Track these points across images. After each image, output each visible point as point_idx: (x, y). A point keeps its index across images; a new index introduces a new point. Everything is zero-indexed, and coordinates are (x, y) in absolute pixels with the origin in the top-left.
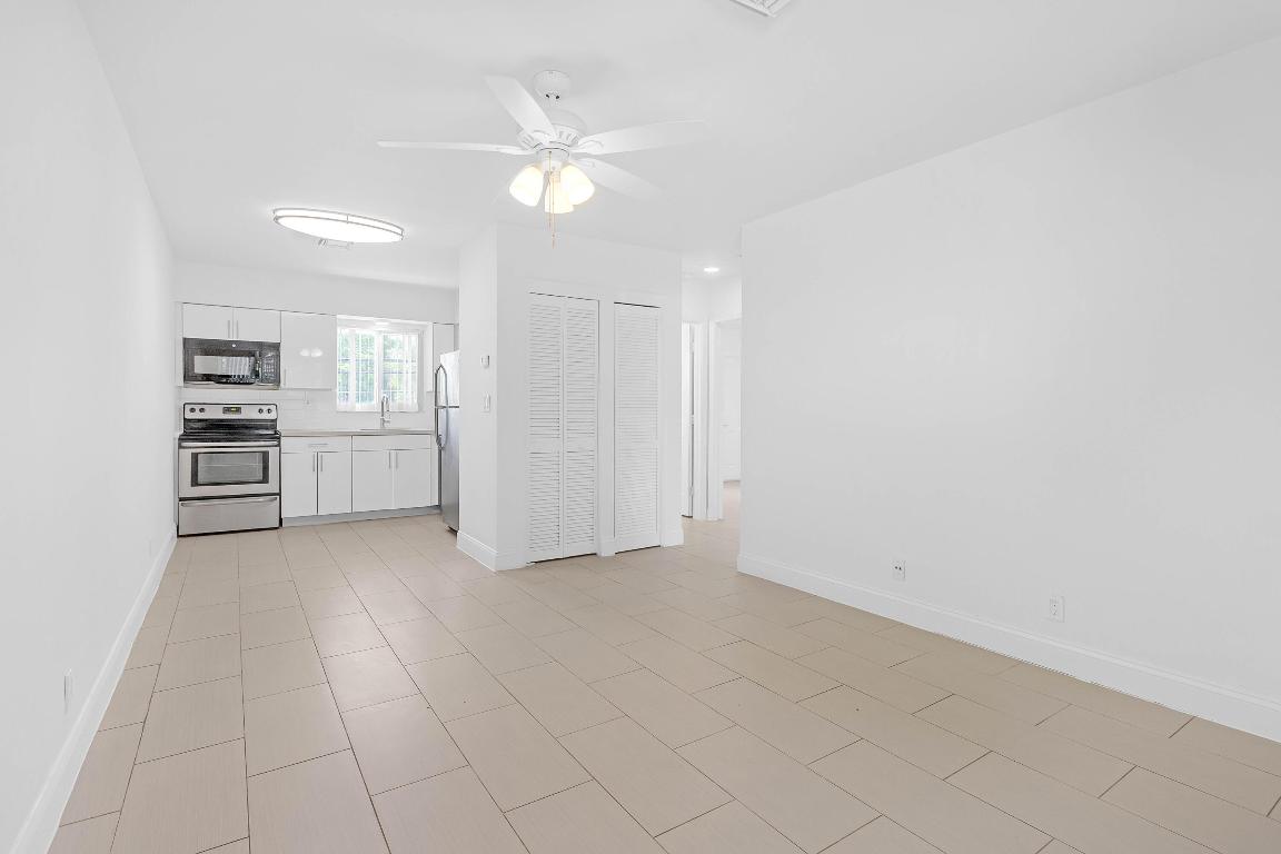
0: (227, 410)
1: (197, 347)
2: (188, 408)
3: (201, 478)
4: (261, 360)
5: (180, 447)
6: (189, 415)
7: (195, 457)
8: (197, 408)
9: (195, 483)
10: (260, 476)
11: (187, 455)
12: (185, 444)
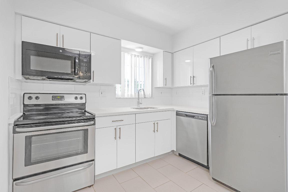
2: (27, 96)
3: (34, 156)
5: (15, 132)
6: (27, 102)
7: (28, 139)
8: (34, 96)
9: (28, 162)
10: (80, 147)
11: (21, 138)
12: (18, 130)
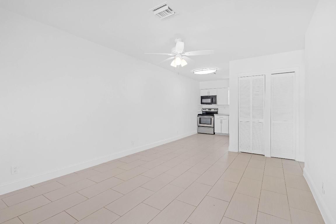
0: (209, 110)
1: (202, 98)
4: (213, 99)
7: (201, 118)
8: (204, 109)
9: (200, 123)
10: (210, 123)
